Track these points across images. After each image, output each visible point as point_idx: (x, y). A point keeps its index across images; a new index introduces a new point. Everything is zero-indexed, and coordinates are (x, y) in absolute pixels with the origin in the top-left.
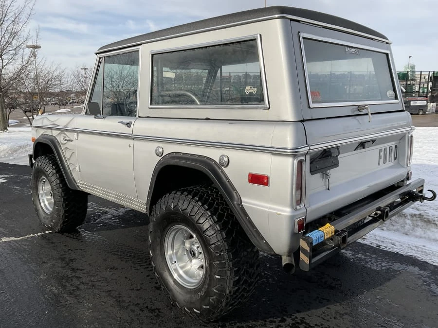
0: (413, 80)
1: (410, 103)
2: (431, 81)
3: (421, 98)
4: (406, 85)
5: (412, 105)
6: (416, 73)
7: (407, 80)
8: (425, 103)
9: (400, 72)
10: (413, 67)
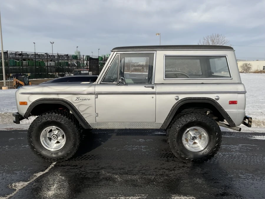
0: (80, 59)
1: (81, 72)
2: (88, 61)
3: (85, 69)
4: (77, 62)
5: (82, 73)
6: (81, 56)
7: (77, 59)
8: (87, 72)
9: (73, 55)
10: (79, 53)
